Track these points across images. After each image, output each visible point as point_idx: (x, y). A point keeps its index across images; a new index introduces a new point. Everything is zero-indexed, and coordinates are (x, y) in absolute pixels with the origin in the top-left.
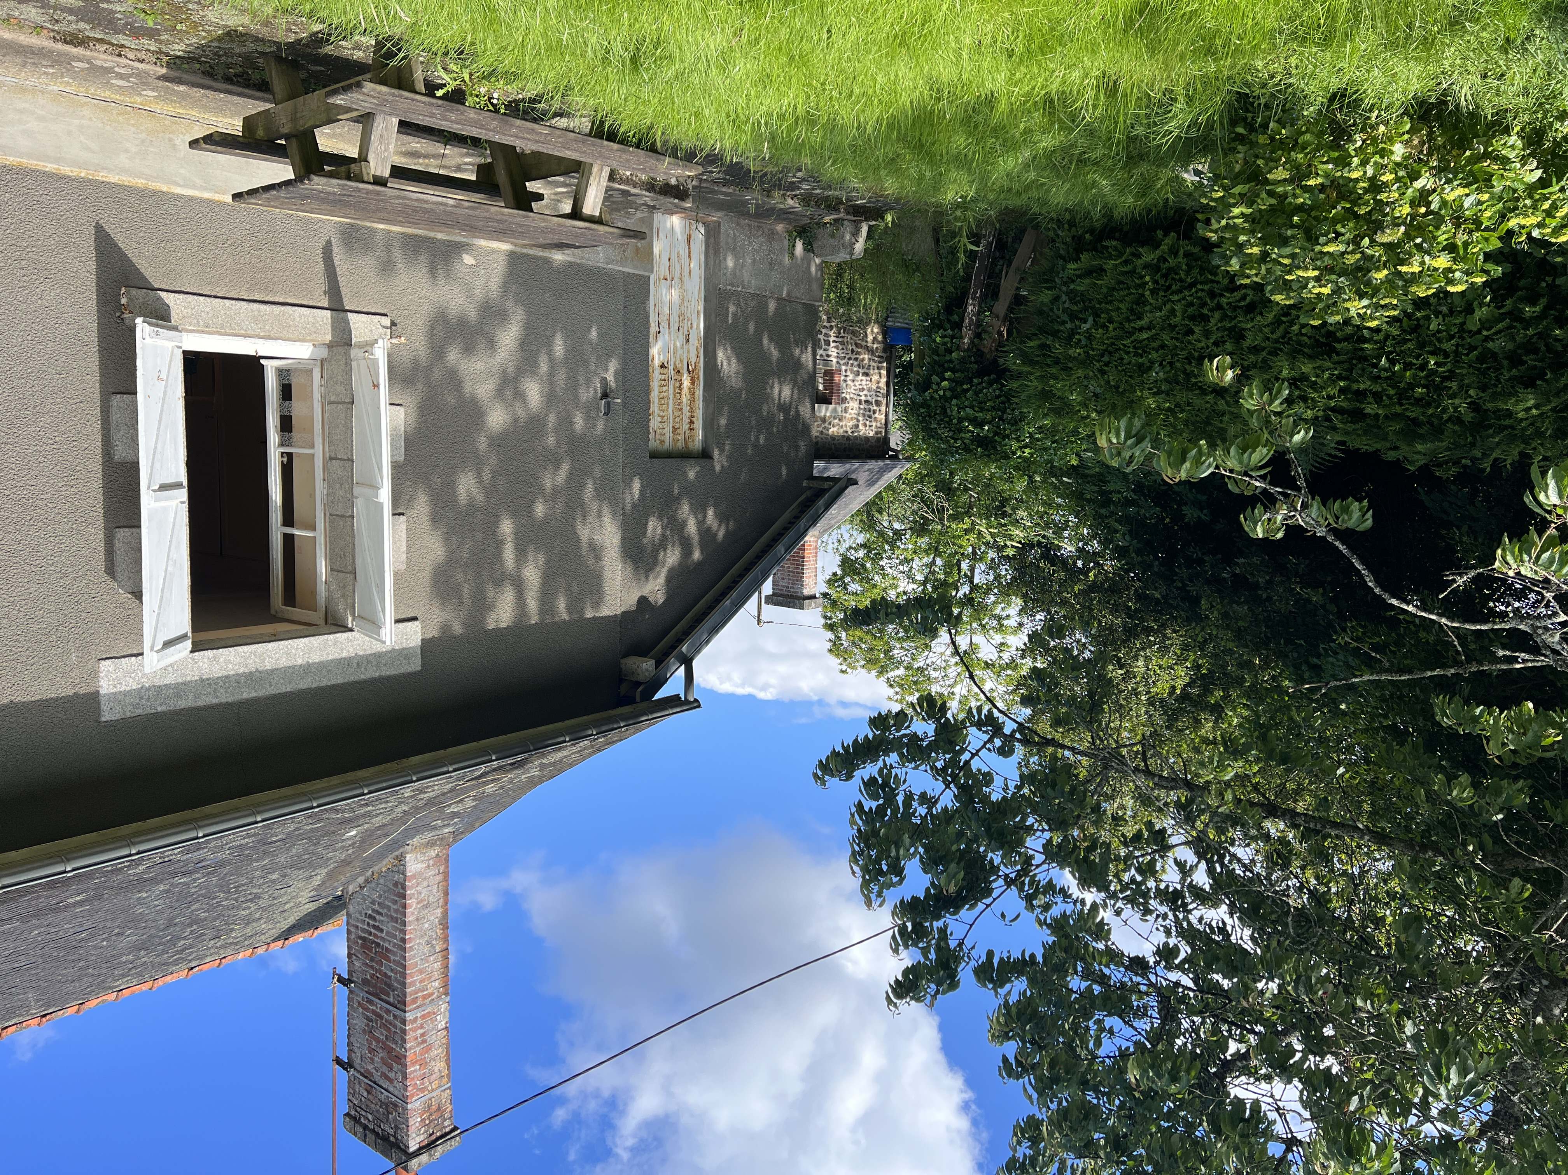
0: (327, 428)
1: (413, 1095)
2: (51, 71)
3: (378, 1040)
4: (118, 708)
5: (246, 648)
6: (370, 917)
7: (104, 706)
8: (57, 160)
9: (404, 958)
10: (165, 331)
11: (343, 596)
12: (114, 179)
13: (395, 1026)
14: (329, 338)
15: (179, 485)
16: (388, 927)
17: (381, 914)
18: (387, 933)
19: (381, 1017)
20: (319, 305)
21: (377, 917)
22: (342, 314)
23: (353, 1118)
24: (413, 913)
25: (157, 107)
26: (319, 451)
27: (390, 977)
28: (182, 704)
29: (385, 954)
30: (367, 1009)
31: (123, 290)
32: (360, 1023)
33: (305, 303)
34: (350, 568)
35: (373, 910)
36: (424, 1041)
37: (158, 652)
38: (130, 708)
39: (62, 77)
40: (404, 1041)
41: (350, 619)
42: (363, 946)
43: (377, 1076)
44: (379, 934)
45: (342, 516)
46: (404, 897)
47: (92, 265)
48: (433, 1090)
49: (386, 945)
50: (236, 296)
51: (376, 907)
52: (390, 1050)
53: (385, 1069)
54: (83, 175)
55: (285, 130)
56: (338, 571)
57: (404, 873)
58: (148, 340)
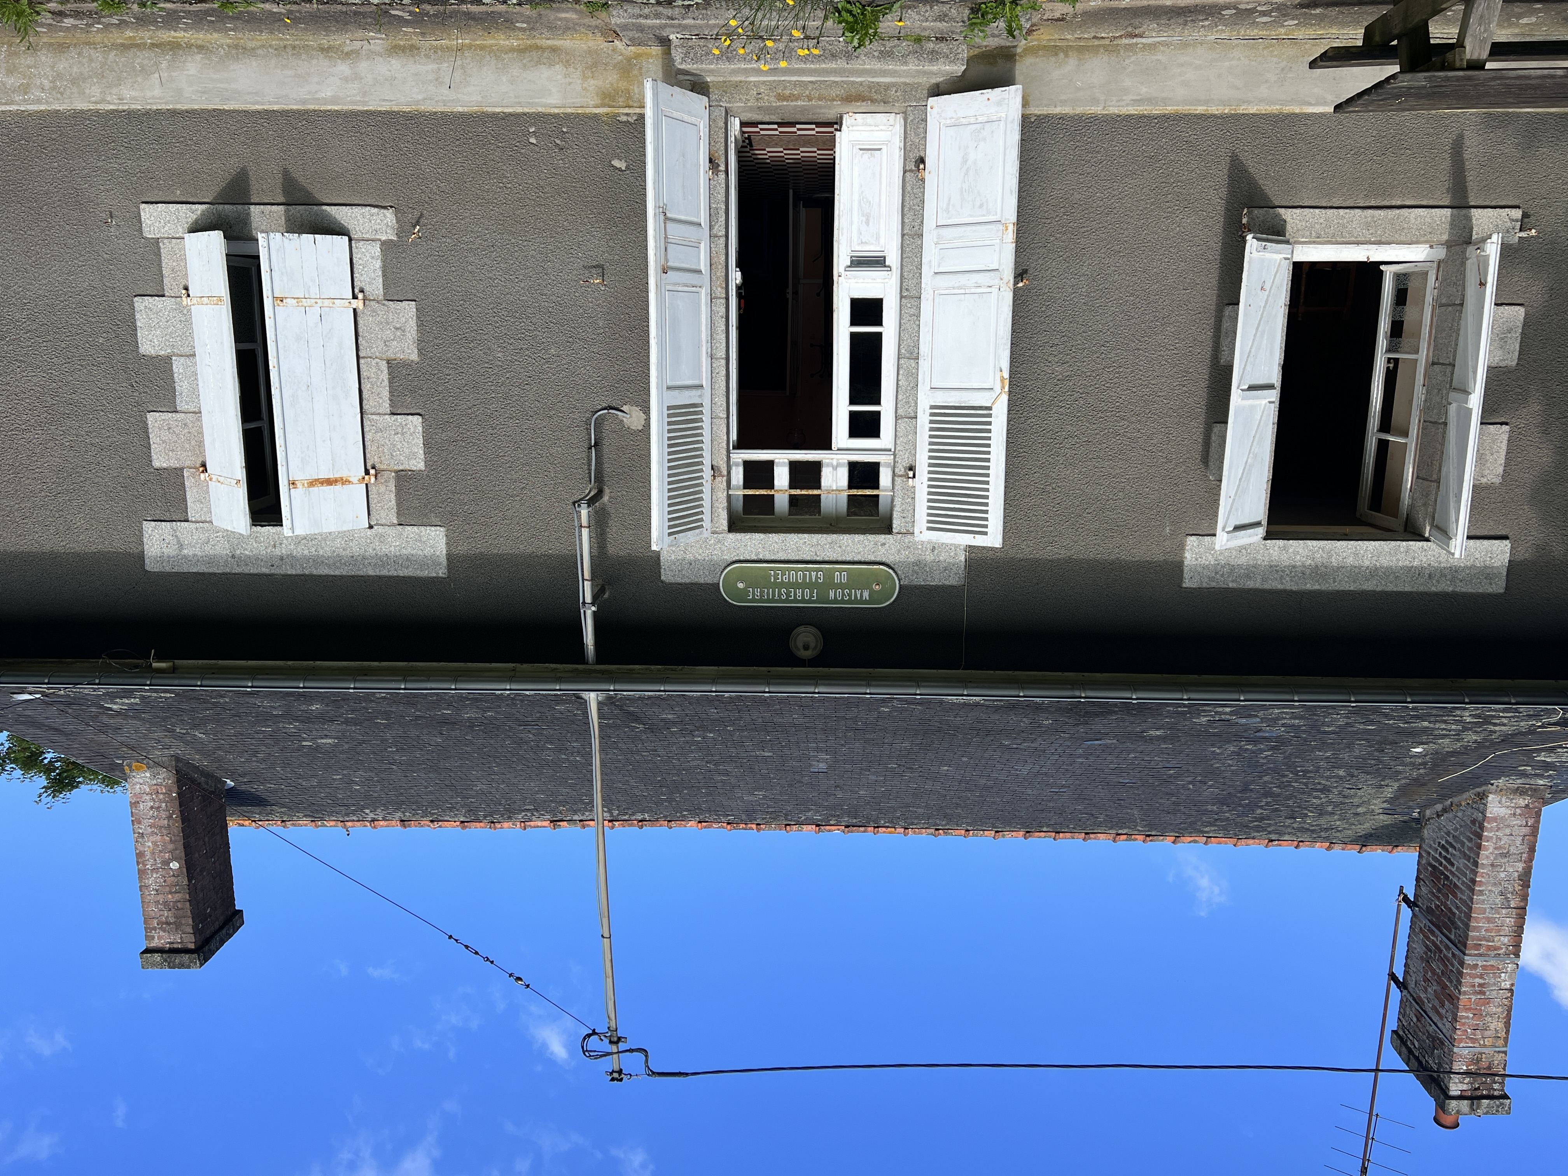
0: (1434, 331)
1: (1461, 1041)
2: (1207, 23)
3: (1434, 972)
4: (1197, 578)
5: (1315, 543)
6: (1443, 847)
7: (1186, 575)
8: (1206, 102)
9: (1472, 899)
10: (1273, 245)
11: (1425, 505)
12: (1253, 110)
13: (1453, 965)
14: (1445, 237)
15: (1271, 387)
16: (1460, 863)
17: (1454, 848)
18: (1458, 868)
19: (1441, 951)
20: (1441, 203)
21: (1450, 849)
22: (1464, 211)
23: (1400, 1039)
24: (1487, 857)
25: (1300, 34)
26: (1423, 356)
27: (1454, 914)
28: (1250, 584)
29: (1453, 889)
30: (1428, 938)
31: (1245, 211)
32: (1419, 949)
33: (1424, 203)
34: (1435, 476)
35: (1447, 841)
36: (1484, 993)
37: (1228, 532)
38: (1206, 580)
39: (1217, 26)
40: (1460, 983)
41: (1428, 528)
42: (1432, 874)
43: (1428, 1007)
44: (1449, 867)
45: (1435, 423)
46: (1480, 837)
47: (1224, 192)
48: (1485, 1046)
49: (1455, 880)
50: (1352, 205)
51: (1450, 839)
52: (1444, 987)
53: (1436, 1003)
54: (1226, 111)
55: (1396, 31)
56: (1423, 479)
57: (1483, 813)
58: (1255, 254)
